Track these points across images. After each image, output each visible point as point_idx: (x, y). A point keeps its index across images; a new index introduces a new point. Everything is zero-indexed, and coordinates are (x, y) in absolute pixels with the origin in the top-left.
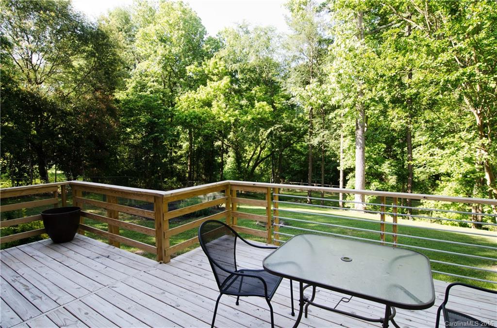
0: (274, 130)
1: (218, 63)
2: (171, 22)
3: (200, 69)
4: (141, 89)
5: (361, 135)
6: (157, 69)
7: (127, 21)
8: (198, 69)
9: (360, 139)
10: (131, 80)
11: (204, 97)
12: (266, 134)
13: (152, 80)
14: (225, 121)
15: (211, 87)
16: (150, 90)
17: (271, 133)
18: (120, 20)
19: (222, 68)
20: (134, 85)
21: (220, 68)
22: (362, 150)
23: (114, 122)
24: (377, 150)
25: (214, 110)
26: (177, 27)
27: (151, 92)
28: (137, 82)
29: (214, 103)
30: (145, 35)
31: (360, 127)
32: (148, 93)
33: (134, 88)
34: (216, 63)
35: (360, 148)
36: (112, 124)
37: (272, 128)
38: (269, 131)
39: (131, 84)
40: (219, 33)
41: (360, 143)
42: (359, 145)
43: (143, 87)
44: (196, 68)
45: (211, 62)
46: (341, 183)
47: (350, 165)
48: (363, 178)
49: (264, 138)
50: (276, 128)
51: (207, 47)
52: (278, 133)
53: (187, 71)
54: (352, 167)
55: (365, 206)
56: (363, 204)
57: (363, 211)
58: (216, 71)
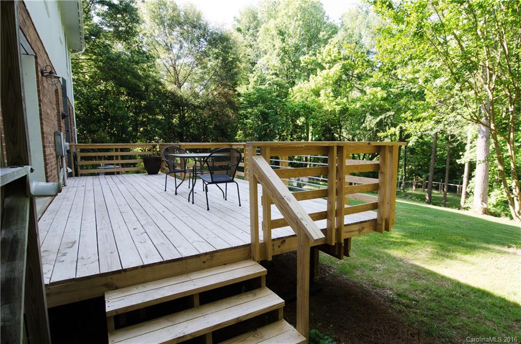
0: (385, 118)
1: (332, 50)
2: (290, 14)
3: (314, 58)
4: (261, 82)
6: (275, 62)
7: (255, 18)
8: (311, 58)
10: (253, 75)
11: (313, 87)
12: (375, 122)
13: (271, 73)
14: (330, 110)
15: (320, 76)
16: (268, 83)
17: (381, 120)
18: (248, 19)
19: (335, 54)
20: (255, 79)
21: (333, 56)
22: (485, 139)
23: (233, 114)
25: (322, 99)
26: (295, 18)
27: (270, 84)
28: (259, 76)
29: (322, 92)
30: (266, 30)
32: (267, 85)
33: (255, 82)
34: (330, 49)
35: (482, 137)
36: (231, 115)
37: (382, 117)
38: (378, 119)
39: (253, 78)
40: (342, 16)
41: (483, 131)
42: (482, 133)
43: (263, 81)
44: (309, 58)
45: (325, 50)
46: (465, 180)
47: (472, 158)
48: (485, 174)
49: (372, 126)
50: (387, 115)
51: (324, 33)
52: (389, 121)
53: (302, 61)
54: (474, 160)
55: (485, 206)
56: (482, 204)
57: (481, 212)
58: (329, 58)
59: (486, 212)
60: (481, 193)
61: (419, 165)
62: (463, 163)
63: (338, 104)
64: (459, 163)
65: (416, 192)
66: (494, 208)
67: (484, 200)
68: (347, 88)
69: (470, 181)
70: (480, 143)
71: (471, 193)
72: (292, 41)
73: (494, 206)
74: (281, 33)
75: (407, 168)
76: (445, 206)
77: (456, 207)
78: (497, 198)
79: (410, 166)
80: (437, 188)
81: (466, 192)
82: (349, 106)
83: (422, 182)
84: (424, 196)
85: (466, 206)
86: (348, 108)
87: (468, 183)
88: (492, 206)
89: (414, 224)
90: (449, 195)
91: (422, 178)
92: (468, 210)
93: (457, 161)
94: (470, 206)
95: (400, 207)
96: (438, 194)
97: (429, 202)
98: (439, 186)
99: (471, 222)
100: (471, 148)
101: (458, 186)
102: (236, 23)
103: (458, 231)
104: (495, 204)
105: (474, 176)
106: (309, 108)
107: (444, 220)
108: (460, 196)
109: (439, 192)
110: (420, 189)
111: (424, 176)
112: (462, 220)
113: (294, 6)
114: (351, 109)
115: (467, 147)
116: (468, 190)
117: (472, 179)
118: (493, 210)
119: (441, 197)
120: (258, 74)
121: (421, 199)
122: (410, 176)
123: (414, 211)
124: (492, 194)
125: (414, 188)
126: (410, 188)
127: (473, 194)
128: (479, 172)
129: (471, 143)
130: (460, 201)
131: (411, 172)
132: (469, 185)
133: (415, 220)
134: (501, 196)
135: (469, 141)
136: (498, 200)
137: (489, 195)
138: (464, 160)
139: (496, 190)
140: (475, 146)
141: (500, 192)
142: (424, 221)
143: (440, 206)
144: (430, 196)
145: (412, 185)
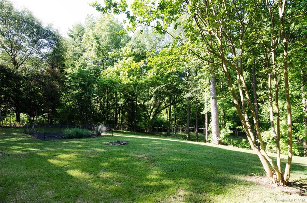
0: (159, 89)
2: (103, 28)
3: (117, 53)
4: (83, 67)
5: (213, 88)
6: (92, 54)
9: (212, 91)
10: (78, 62)
11: (116, 70)
12: (154, 91)
14: (126, 83)
15: (120, 63)
16: (88, 67)
17: (157, 90)
18: (77, 30)
20: (80, 65)
21: (128, 53)
23: (58, 85)
24: (228, 99)
25: (121, 77)
26: (106, 31)
29: (121, 73)
31: (211, 83)
32: (87, 69)
33: (79, 67)
35: (213, 98)
38: (156, 89)
39: (78, 64)
41: (213, 94)
42: (212, 96)
43: (85, 66)
44: (114, 53)
45: (123, 49)
46: (206, 124)
47: (209, 110)
48: (217, 119)
49: (152, 93)
50: (161, 87)
51: (123, 40)
52: (162, 90)
53: (109, 55)
54: (210, 112)
55: (219, 139)
56: (217, 138)
57: (217, 143)
58: (126, 54)
59: (220, 143)
60: (216, 131)
61: (183, 119)
62: (204, 114)
63: (131, 80)
64: (202, 114)
65: (182, 134)
66: (224, 140)
67: (218, 136)
68: (137, 72)
69: (209, 125)
70: (212, 101)
71: (210, 132)
72: (103, 44)
73: (224, 139)
74: (97, 38)
75: (176, 120)
76: (197, 141)
77: (203, 141)
78: (224, 134)
79: (178, 119)
80: (193, 131)
81: (208, 131)
82: (138, 82)
83: (185, 128)
84: (186, 135)
85: (209, 140)
86: (138, 83)
87: (208, 126)
88: (222, 139)
89: (173, 160)
90: (199, 134)
91: (185, 125)
92: (210, 142)
93: (201, 113)
94: (211, 140)
95: (167, 144)
96: (193, 134)
97: (189, 140)
98: (193, 129)
99: (214, 152)
100: (207, 105)
101: (203, 129)
102: (70, 32)
103: (208, 162)
104: (224, 137)
105: (211, 121)
106: (113, 82)
107: (196, 153)
108: (205, 134)
109: (194, 133)
110: (184, 132)
111: (185, 124)
112: (209, 151)
113: (105, 24)
114: (140, 83)
115: (205, 105)
116: (209, 130)
117: (210, 123)
118: (223, 141)
119: (195, 136)
120: (82, 62)
121: (184, 138)
122: (179, 125)
123: (176, 147)
124: (222, 131)
125: (181, 131)
126: (179, 132)
127: (212, 132)
128: (213, 119)
129: (207, 102)
130: (205, 137)
131: (179, 123)
132: (209, 127)
133: (175, 155)
134: (226, 132)
135: (206, 101)
136: (225, 135)
137: (220, 132)
138: (205, 112)
139: (223, 129)
140: (209, 104)
141: (225, 130)
142: (182, 155)
143: (195, 141)
144: (189, 136)
145: (180, 130)
